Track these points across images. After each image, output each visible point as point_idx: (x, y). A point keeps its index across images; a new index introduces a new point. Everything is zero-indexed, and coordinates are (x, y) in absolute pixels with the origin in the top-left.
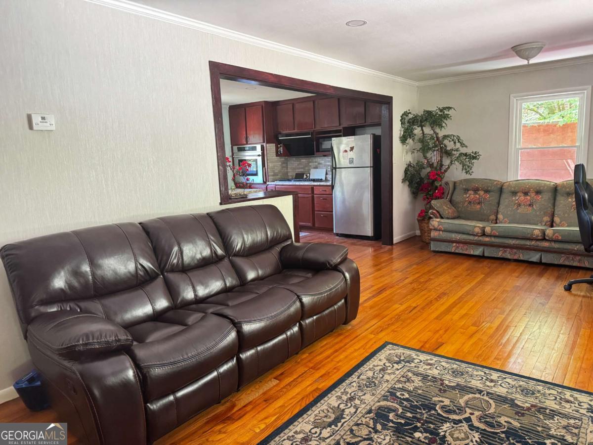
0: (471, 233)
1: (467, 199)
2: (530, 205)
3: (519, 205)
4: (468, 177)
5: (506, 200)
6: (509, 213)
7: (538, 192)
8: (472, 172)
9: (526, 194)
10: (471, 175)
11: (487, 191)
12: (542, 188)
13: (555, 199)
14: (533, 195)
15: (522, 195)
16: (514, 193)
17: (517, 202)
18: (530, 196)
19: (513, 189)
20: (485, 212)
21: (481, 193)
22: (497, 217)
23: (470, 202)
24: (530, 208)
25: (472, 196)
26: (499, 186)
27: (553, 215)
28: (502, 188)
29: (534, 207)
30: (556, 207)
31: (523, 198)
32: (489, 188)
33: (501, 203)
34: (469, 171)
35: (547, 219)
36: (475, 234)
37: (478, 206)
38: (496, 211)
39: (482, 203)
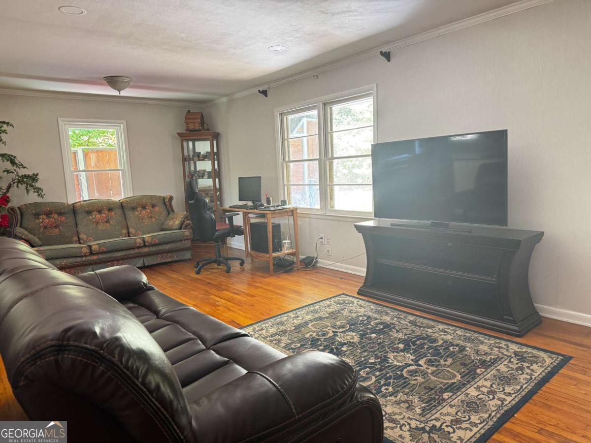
0: (78, 255)
1: (42, 224)
2: (107, 222)
3: (97, 223)
4: (40, 200)
5: (82, 220)
6: (91, 231)
7: (110, 210)
8: (44, 195)
9: (100, 212)
10: (43, 197)
11: (60, 214)
12: (112, 206)
13: (125, 215)
14: (106, 212)
15: (96, 213)
16: (89, 213)
17: (94, 220)
18: (104, 213)
19: (87, 209)
20: (66, 234)
21: (56, 216)
22: (79, 238)
23: (45, 227)
24: (108, 225)
25: (46, 220)
26: (71, 207)
27: (128, 228)
28: (74, 209)
29: (111, 222)
30: (128, 221)
31: (98, 216)
32: (63, 211)
33: (78, 223)
34: (41, 193)
35: (124, 231)
36: (83, 255)
37: (57, 230)
38: (76, 232)
39: (59, 227)
